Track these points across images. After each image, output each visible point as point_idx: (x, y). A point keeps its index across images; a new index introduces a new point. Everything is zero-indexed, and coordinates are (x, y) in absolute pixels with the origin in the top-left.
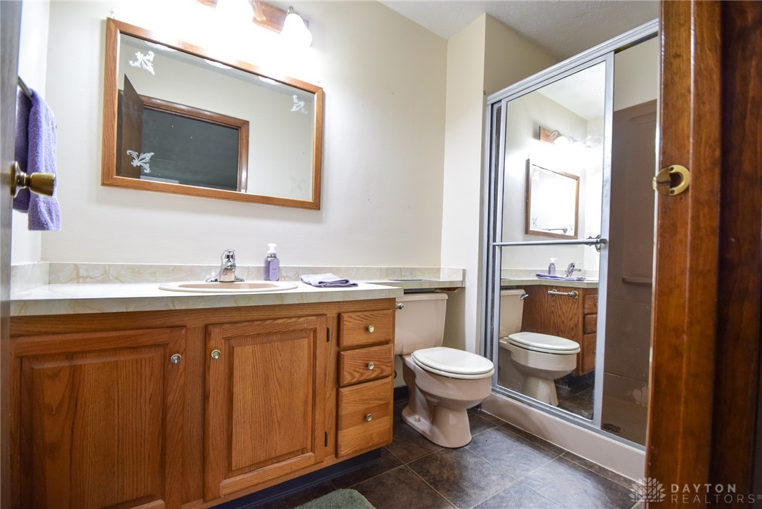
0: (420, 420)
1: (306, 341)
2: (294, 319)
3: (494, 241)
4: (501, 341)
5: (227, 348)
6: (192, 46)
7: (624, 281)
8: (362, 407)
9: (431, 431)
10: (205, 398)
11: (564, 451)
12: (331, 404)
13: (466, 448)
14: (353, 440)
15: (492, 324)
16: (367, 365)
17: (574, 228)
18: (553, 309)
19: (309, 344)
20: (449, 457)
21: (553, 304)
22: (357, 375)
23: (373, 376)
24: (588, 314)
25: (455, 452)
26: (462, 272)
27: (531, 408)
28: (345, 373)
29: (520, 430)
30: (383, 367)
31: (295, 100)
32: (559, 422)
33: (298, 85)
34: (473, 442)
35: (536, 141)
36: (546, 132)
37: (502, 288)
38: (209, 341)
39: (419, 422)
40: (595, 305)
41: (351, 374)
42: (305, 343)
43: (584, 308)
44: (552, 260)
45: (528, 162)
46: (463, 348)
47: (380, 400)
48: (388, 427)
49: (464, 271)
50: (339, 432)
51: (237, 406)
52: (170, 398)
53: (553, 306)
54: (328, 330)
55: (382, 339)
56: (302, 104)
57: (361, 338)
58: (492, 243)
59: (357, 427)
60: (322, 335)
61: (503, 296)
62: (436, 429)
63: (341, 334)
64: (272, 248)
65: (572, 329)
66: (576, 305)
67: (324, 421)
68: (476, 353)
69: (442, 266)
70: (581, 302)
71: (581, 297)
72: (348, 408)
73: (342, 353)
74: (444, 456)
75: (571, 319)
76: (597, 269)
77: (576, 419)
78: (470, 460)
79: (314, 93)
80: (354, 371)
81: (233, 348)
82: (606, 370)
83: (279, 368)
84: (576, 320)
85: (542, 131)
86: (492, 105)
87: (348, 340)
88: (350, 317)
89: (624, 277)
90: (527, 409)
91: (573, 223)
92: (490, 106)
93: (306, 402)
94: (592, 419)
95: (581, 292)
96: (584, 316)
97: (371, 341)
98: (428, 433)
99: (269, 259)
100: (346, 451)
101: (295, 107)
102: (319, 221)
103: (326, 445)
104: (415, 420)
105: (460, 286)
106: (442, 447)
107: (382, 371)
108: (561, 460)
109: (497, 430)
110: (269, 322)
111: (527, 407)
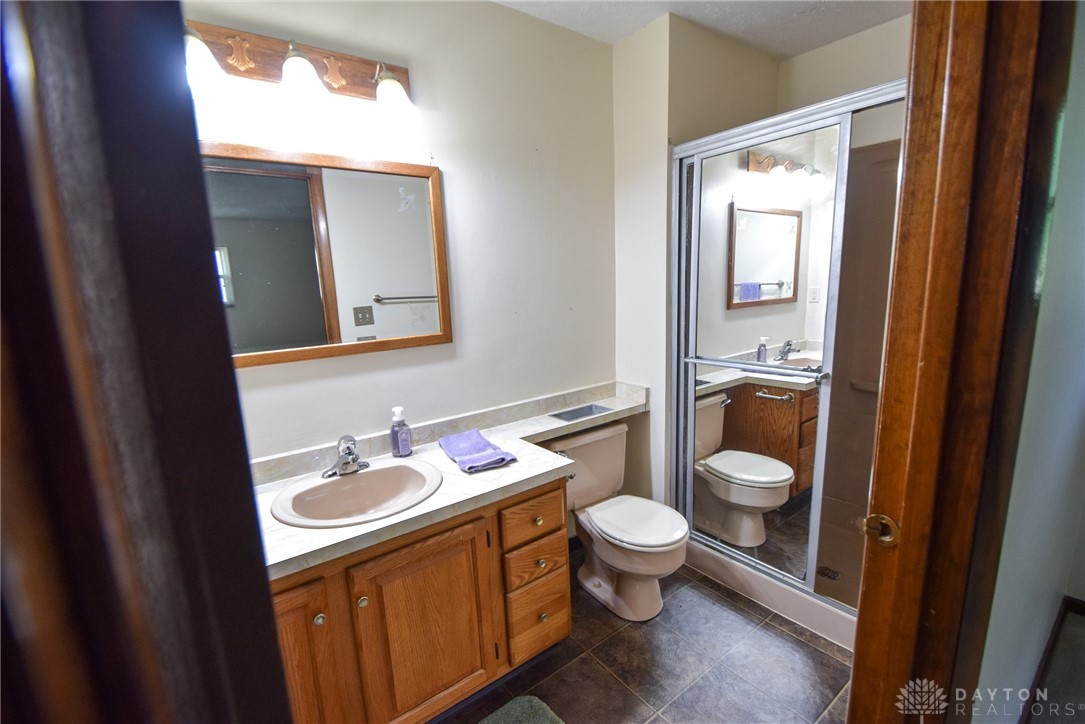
0: (600, 585)
1: (464, 554)
2: (447, 535)
3: (686, 355)
4: (697, 467)
5: (374, 588)
6: (245, 149)
7: (853, 387)
8: (534, 608)
9: (615, 601)
10: (357, 647)
11: (770, 612)
12: (499, 611)
13: (657, 619)
14: (525, 645)
15: (685, 458)
16: (538, 563)
17: (792, 286)
18: (762, 414)
19: (468, 557)
20: (637, 634)
21: (762, 407)
22: (527, 576)
23: (545, 571)
24: (805, 422)
25: (644, 626)
26: (644, 392)
27: (733, 562)
28: (513, 578)
29: (719, 585)
30: (556, 558)
31: (403, 195)
32: (765, 580)
33: (404, 172)
34: (665, 610)
35: (744, 172)
36: (758, 158)
37: (697, 399)
38: (353, 587)
39: (599, 589)
40: (816, 408)
41: (520, 576)
42: (463, 559)
43: (801, 413)
44: (763, 340)
45: (731, 206)
46: (649, 496)
47: (555, 594)
48: (566, 619)
49: (648, 390)
50: (511, 640)
51: (394, 645)
52: (319, 659)
53: (762, 410)
54: (488, 532)
55: (553, 526)
56: (412, 197)
57: (529, 533)
58: (683, 360)
59: (530, 631)
60: (482, 542)
61: (699, 409)
62: (621, 602)
63: (504, 534)
64: (398, 413)
65: (785, 440)
66: (791, 412)
67: (492, 632)
68: (666, 504)
69: (618, 379)
70: (797, 407)
71: (798, 401)
72: (517, 614)
73: (507, 556)
74: (633, 634)
75: (784, 428)
76: (822, 341)
77: (785, 579)
78: (663, 638)
79: (428, 178)
80: (524, 572)
81: (381, 587)
82: (826, 492)
83: (437, 594)
84: (791, 429)
85: (751, 157)
86: (681, 160)
87: (511, 540)
88: (513, 513)
89: (853, 381)
90: (728, 562)
91: (792, 280)
92: (678, 161)
93: (471, 620)
94: (804, 579)
95: (798, 395)
96: (801, 424)
97: (539, 533)
98: (612, 604)
99: (397, 429)
100: (519, 659)
101: (403, 205)
102: (453, 356)
103: (497, 657)
104: (595, 586)
105: (643, 410)
106: (629, 621)
107: (556, 562)
108: (767, 626)
109: (692, 587)
110: (418, 545)
111: (728, 559)
